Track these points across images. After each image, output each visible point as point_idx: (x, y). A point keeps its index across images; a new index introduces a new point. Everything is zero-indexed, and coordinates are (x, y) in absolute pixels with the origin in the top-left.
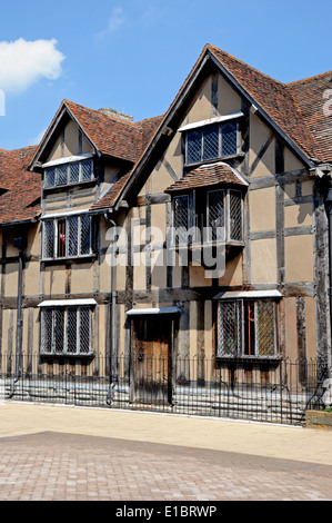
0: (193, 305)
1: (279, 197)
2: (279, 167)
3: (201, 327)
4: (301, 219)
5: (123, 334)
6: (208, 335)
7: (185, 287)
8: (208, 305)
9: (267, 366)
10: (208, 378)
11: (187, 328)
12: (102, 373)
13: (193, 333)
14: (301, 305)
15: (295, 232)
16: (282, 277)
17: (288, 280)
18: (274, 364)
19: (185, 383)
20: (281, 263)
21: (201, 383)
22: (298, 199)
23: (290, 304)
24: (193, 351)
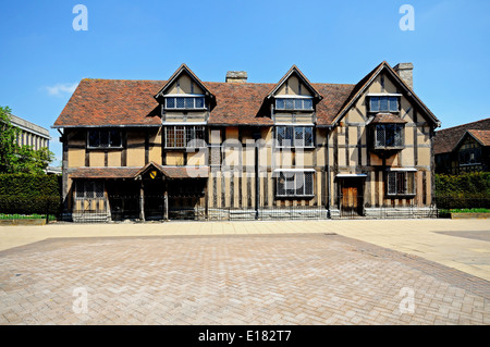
0: (373, 173)
1: (415, 132)
2: (415, 120)
3: (377, 180)
4: (425, 140)
5: (333, 186)
6: (381, 184)
7: (369, 165)
8: (381, 174)
9: (408, 198)
10: (381, 203)
11: (370, 180)
12: (319, 203)
13: (373, 183)
14: (424, 174)
15: (422, 146)
16: (416, 163)
17: (419, 164)
18: (412, 197)
19: (369, 206)
20: (416, 158)
21: (377, 205)
22: (423, 132)
23: (420, 174)
24: (373, 193)
